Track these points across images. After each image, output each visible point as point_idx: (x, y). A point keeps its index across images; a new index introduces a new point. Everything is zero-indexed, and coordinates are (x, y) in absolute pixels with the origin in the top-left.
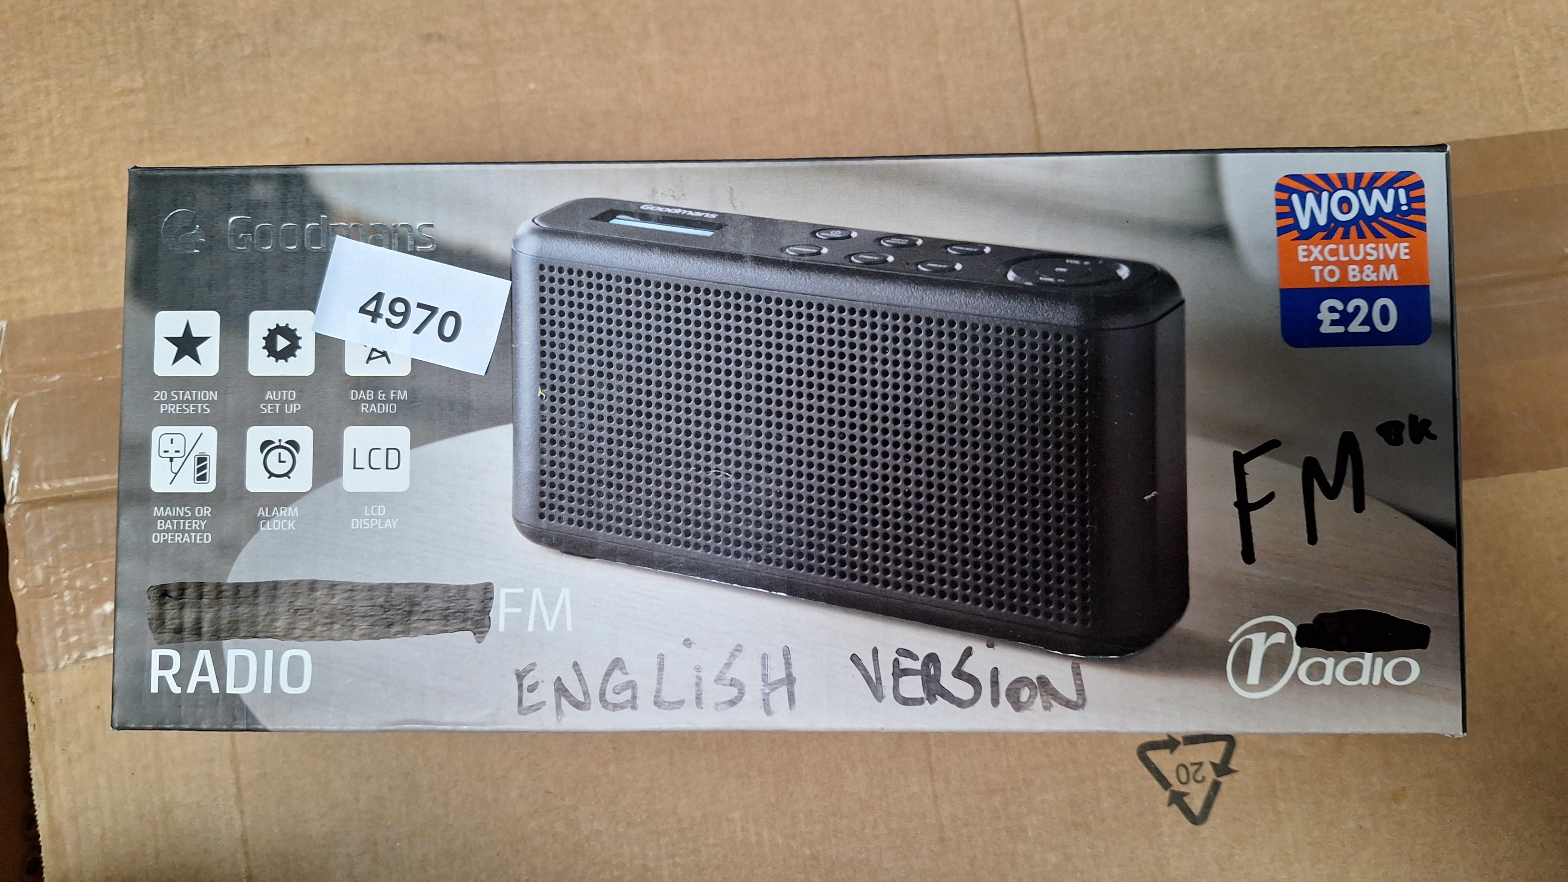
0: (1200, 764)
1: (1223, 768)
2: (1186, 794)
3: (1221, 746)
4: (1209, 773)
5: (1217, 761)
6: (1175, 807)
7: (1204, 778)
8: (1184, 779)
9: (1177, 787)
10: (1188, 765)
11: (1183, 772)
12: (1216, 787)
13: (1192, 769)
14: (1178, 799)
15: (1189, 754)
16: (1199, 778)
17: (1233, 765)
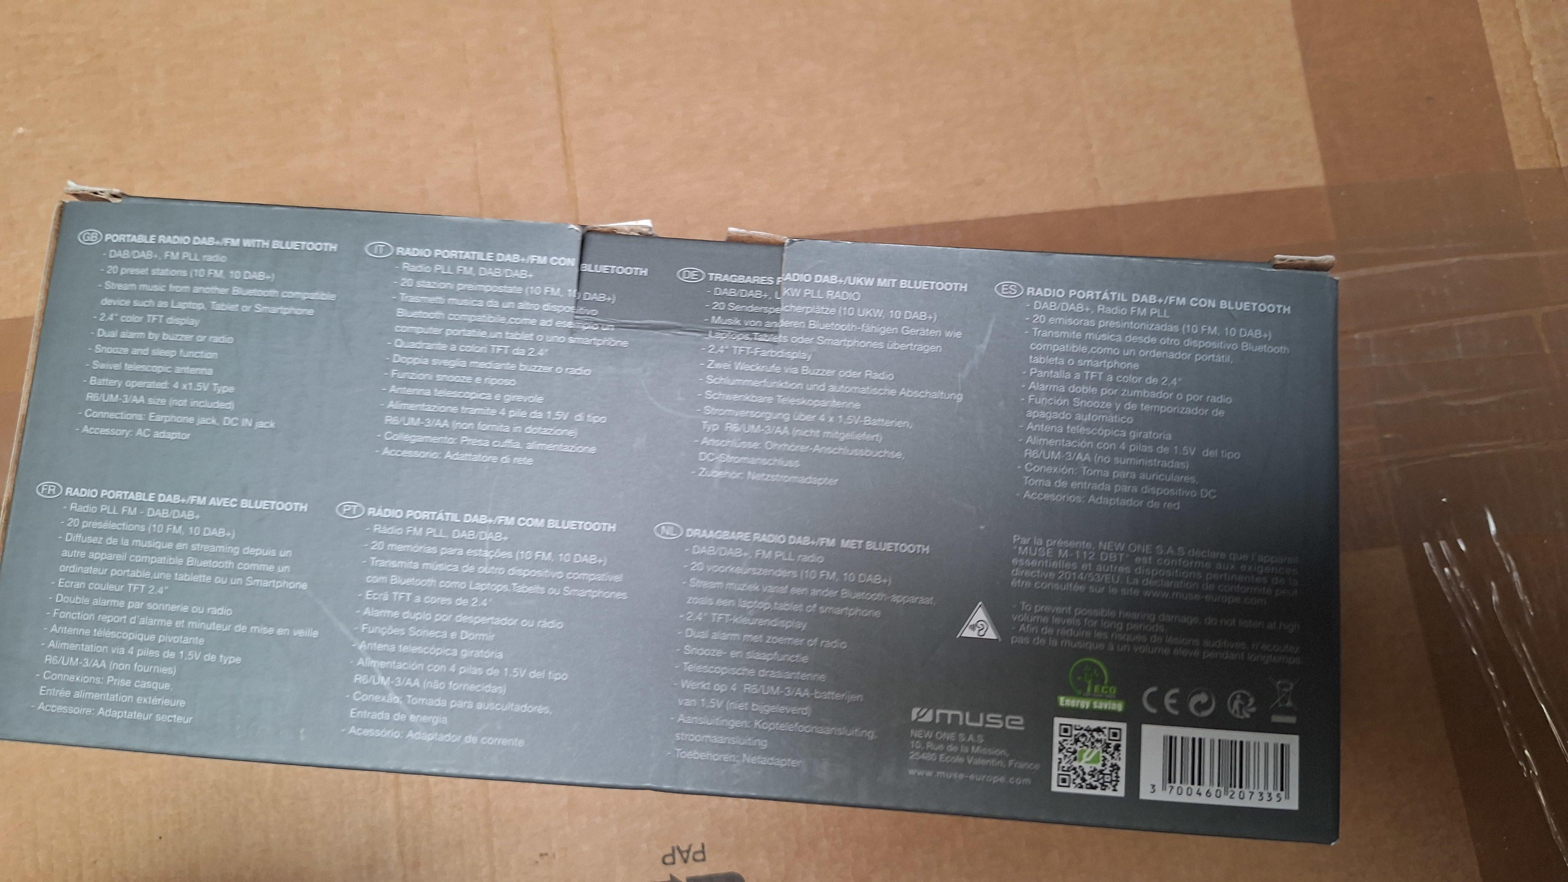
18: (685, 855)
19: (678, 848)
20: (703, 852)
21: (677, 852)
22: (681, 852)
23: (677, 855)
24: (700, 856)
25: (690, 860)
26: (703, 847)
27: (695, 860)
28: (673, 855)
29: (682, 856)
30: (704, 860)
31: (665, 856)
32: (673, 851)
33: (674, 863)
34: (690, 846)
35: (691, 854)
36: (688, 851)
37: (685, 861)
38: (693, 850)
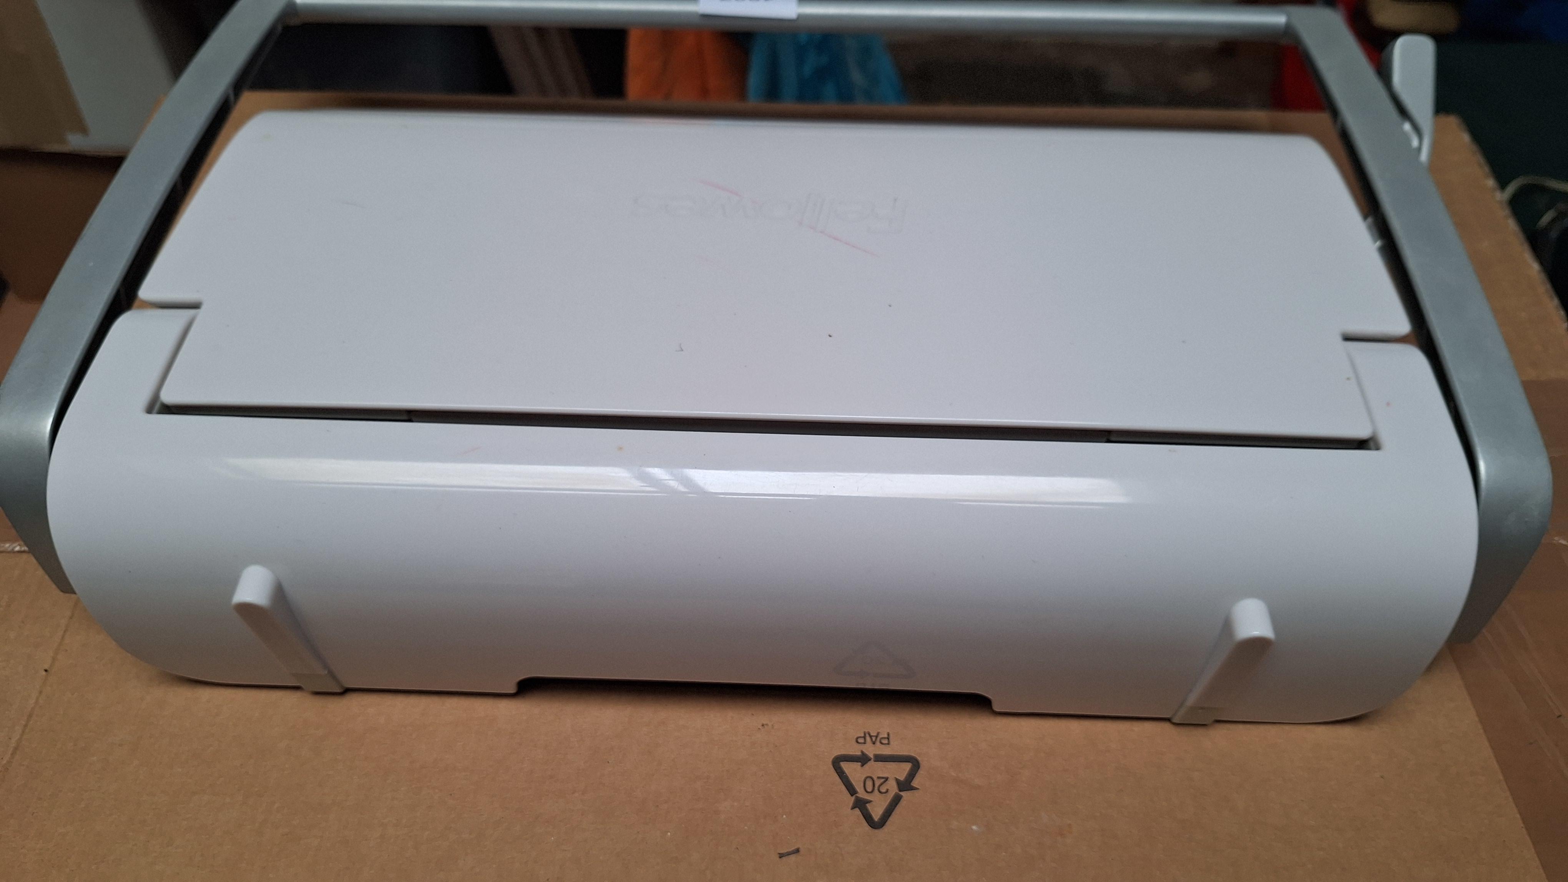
0: (887, 779)
1: (905, 785)
2: (870, 802)
3: (907, 767)
4: (892, 787)
5: (902, 778)
6: (857, 811)
7: (887, 791)
8: (869, 789)
9: (862, 794)
10: (875, 779)
11: (869, 784)
12: (896, 800)
13: (877, 783)
14: (861, 805)
15: (878, 770)
16: (883, 790)
17: (915, 783)
18: (874, 739)
19: (869, 734)
20: (888, 739)
21: (867, 735)
22: (871, 737)
23: (868, 739)
24: (886, 741)
25: (878, 743)
26: (888, 734)
27: (881, 743)
28: (864, 737)
29: (872, 739)
30: (888, 744)
31: (857, 738)
32: (865, 734)
33: (865, 743)
34: (878, 733)
35: (878, 739)
36: (877, 737)
37: (874, 743)
38: (881, 736)
